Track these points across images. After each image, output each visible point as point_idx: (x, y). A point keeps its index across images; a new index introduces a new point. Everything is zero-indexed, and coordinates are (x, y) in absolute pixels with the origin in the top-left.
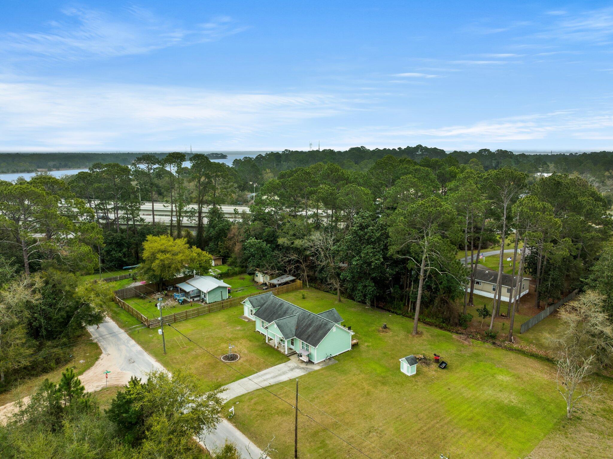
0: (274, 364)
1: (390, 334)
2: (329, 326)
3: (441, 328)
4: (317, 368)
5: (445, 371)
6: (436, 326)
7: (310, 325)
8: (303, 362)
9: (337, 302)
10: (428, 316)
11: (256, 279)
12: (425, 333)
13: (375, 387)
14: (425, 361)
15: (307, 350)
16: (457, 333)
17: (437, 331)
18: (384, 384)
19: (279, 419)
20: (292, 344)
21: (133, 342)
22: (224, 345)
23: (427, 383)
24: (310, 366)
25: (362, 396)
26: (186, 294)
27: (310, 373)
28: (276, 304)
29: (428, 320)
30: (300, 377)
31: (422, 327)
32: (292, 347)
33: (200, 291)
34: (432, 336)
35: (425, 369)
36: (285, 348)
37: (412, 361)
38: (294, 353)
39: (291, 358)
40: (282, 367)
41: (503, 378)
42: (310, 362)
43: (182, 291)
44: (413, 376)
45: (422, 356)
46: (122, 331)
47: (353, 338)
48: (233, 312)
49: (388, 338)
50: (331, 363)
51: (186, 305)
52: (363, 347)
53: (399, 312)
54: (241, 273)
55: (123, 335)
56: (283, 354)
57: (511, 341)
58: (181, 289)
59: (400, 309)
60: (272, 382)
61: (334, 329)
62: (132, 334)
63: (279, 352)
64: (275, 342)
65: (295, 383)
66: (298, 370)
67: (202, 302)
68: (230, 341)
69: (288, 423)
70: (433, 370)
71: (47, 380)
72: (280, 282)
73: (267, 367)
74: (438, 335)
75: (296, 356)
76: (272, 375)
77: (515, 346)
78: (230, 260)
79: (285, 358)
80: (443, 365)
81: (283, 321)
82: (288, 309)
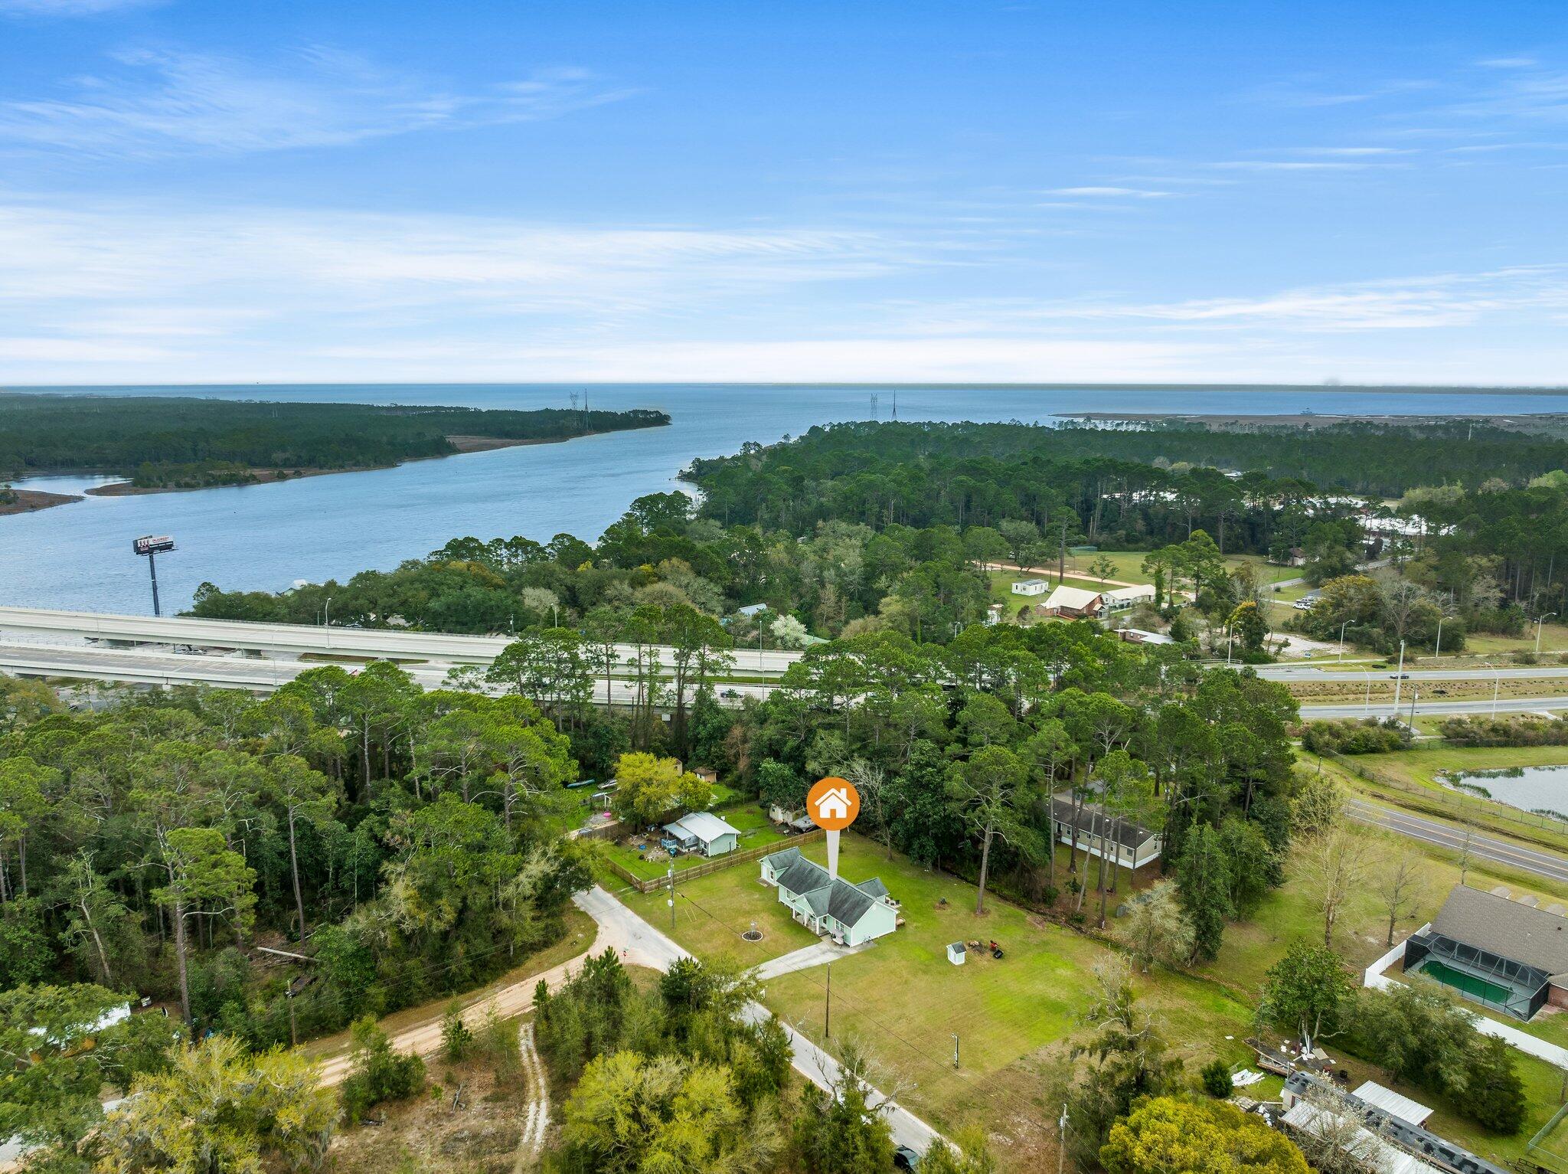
0: (802, 946)
1: (949, 911)
2: (867, 904)
3: (1020, 905)
4: (852, 952)
5: (999, 961)
6: (1014, 902)
7: (846, 900)
8: (836, 944)
9: (886, 861)
10: (1006, 887)
11: (772, 815)
12: (993, 911)
13: (915, 975)
14: (979, 949)
15: (842, 931)
16: (1038, 913)
17: (1010, 909)
18: (925, 972)
19: (810, 1003)
20: (825, 922)
21: (629, 912)
22: (742, 920)
23: (973, 973)
24: (844, 950)
25: (899, 984)
26: (679, 841)
27: (844, 958)
28: (805, 869)
29: (1006, 892)
30: (833, 962)
31: (991, 903)
32: (824, 925)
33: (698, 839)
34: (1000, 916)
35: (977, 958)
36: (817, 925)
37: (960, 949)
38: (827, 933)
39: (823, 938)
40: (812, 949)
41: (1064, 972)
42: (845, 945)
43: (672, 836)
44: (961, 966)
45: (977, 943)
46: (609, 895)
47: (898, 917)
48: (746, 870)
49: (944, 916)
50: (869, 947)
51: (680, 858)
52: (910, 928)
53: (970, 878)
54: (748, 801)
55: (615, 903)
56: (815, 934)
57: (1100, 927)
58: (670, 834)
59: (972, 874)
60: (802, 966)
61: (874, 907)
62: (624, 901)
63: (809, 931)
64: (804, 919)
65: (827, 968)
66: (831, 954)
67: (702, 853)
68: (747, 913)
69: (819, 1007)
70: (986, 960)
71: (589, 957)
72: (807, 825)
73: (796, 948)
74: (1009, 916)
75: (828, 936)
76: (801, 958)
77: (1104, 934)
78: (730, 778)
79: (817, 939)
80: (998, 954)
81: (815, 893)
82: (819, 877)
